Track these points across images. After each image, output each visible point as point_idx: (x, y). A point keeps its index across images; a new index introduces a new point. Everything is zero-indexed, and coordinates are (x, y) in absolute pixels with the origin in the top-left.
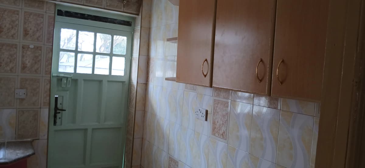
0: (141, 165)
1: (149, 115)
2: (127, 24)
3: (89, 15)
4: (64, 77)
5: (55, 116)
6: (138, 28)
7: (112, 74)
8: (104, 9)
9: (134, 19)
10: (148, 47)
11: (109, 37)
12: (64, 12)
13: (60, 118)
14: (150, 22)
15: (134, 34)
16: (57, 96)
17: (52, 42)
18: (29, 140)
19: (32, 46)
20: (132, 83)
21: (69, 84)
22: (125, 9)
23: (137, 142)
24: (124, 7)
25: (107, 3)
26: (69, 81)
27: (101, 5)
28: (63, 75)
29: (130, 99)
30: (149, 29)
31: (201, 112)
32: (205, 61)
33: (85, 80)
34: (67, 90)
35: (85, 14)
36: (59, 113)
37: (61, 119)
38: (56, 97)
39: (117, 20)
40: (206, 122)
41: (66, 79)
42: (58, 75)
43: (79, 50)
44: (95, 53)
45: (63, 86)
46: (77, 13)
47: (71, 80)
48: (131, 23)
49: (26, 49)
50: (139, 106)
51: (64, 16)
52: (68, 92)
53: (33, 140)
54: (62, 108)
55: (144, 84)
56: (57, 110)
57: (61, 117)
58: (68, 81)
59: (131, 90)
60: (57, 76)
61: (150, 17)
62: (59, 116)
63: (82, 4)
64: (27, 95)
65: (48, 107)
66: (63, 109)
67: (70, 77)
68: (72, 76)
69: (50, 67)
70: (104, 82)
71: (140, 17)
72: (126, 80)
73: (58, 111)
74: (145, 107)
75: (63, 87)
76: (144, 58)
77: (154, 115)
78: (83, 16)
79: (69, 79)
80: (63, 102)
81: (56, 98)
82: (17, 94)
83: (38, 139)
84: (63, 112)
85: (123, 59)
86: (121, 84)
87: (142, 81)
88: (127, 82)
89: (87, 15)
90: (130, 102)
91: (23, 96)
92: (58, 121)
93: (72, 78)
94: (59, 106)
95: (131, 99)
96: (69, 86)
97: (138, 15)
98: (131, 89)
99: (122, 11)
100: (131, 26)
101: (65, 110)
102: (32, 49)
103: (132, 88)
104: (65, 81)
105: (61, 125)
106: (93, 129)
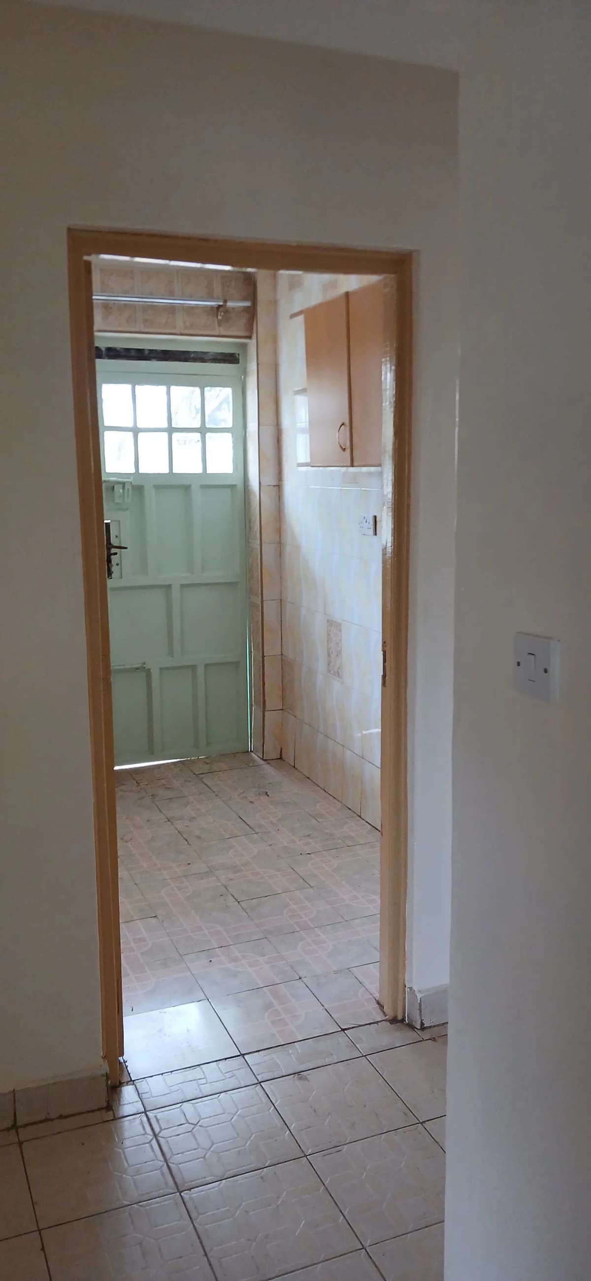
0: (282, 654)
1: (288, 549)
2: (230, 358)
3: (151, 351)
4: (118, 483)
5: (109, 561)
6: (253, 367)
7: (208, 472)
8: (182, 335)
9: (244, 346)
10: (275, 406)
11: (197, 390)
12: (103, 349)
13: (117, 564)
14: (275, 352)
15: (247, 379)
16: (109, 521)
20: (250, 488)
21: (128, 497)
22: (221, 329)
23: (270, 610)
24: (220, 325)
25: (185, 322)
26: (128, 490)
27: (175, 328)
28: (115, 479)
29: (250, 522)
30: (276, 367)
31: (366, 522)
32: (341, 426)
33: (157, 487)
34: (127, 509)
35: (143, 350)
36: (116, 554)
37: (119, 566)
38: (106, 523)
39: (209, 354)
40: (375, 536)
41: (122, 485)
42: (107, 479)
43: (140, 426)
44: (171, 430)
45: (117, 500)
46: (128, 350)
47: (130, 488)
48: (237, 356)
50: (268, 535)
51: (104, 358)
52: (128, 512)
54: (120, 543)
55: (274, 486)
56: (111, 549)
57: (119, 562)
58: (126, 490)
59: (249, 503)
61: (275, 340)
62: (115, 559)
63: (138, 330)
66: (123, 545)
67: (128, 482)
68: (131, 479)
70: (193, 487)
71: (254, 341)
72: (238, 481)
73: (113, 550)
74: (280, 537)
75: (117, 503)
76: (269, 431)
77: (297, 548)
78: (140, 355)
79: (127, 487)
80: (120, 533)
81: (108, 525)
84: (123, 551)
85: (228, 438)
86: (228, 491)
87: (270, 480)
88: (240, 486)
89: (150, 350)
90: (250, 528)
92: (114, 569)
93: (133, 483)
94: (114, 541)
95: (252, 522)
96: (129, 500)
97: (250, 337)
98: (249, 499)
99: (217, 333)
100: (238, 363)
101: (126, 548)
103: (252, 497)
104: (121, 491)
105: (121, 578)
106: (183, 586)
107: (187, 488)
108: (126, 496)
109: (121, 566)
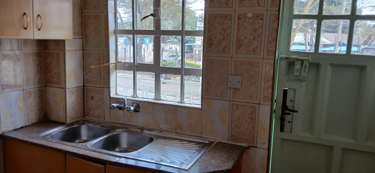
4: (297, 60)
5: (282, 119)
13: (289, 122)
16: (287, 89)
17: (278, 6)
18: (244, 145)
19: (250, 15)
21: (305, 71)
26: (306, 66)
28: (296, 56)
34: (304, 81)
36: (289, 114)
37: (291, 124)
38: (284, 90)
41: (300, 62)
42: (288, 56)
43: (324, 13)
45: (296, 73)
47: (308, 65)
49: (243, 20)
52: (304, 84)
53: (250, 147)
54: (294, 107)
56: (286, 110)
57: (291, 121)
58: (304, 66)
60: (287, 58)
62: (288, 118)
64: (242, 84)
65: (270, 104)
66: (295, 110)
67: (306, 60)
68: (310, 58)
69: (274, 43)
73: (287, 112)
75: (296, 76)
79: (305, 63)
80: (295, 98)
81: (285, 92)
82: (230, 81)
83: (256, 147)
84: (295, 113)
91: (238, 86)
92: (287, 126)
93: (310, 62)
94: (289, 104)
96: (304, 74)
101: (297, 112)
102: (250, 18)
104: (300, 66)
105: (291, 132)
106: (345, 150)
107: (362, 69)
108: (303, 71)
109: (292, 123)
